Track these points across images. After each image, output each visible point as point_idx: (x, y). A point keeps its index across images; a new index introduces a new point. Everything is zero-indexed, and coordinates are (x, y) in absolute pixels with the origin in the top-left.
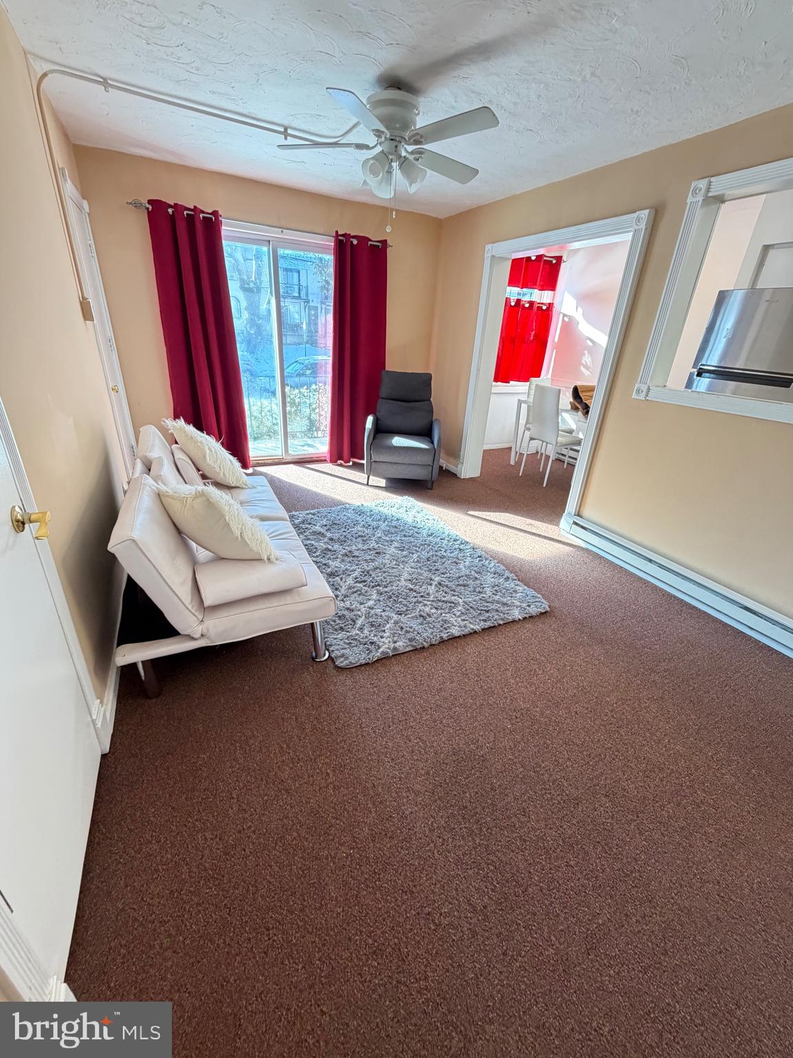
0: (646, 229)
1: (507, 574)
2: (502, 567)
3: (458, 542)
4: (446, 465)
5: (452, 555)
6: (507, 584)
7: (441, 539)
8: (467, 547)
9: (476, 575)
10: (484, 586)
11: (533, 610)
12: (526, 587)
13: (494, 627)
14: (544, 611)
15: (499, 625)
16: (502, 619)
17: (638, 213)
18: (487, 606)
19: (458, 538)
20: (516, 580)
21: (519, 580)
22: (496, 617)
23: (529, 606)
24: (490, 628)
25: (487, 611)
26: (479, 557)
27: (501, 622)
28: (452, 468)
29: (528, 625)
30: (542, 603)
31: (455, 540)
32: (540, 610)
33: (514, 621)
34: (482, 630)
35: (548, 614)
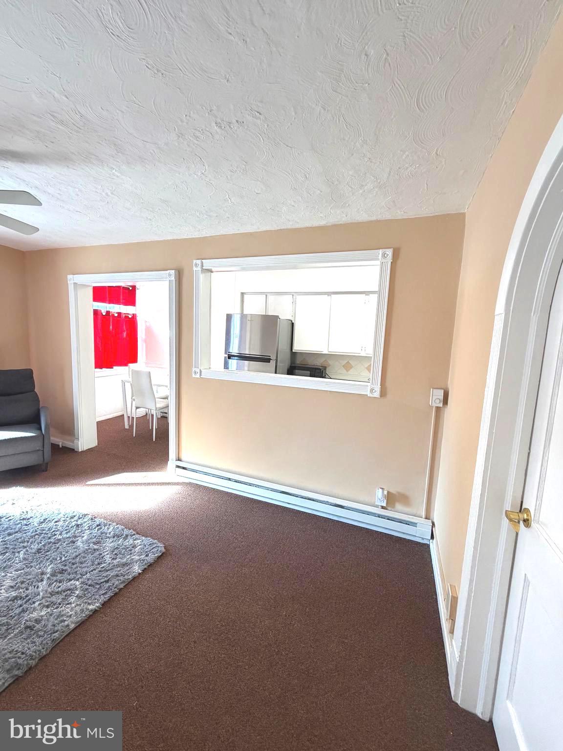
0: (175, 281)
1: (126, 532)
2: (121, 527)
3: (76, 518)
4: (63, 443)
5: (68, 536)
6: (126, 543)
7: (56, 522)
8: (85, 520)
9: (96, 547)
10: (103, 555)
11: (151, 558)
12: (144, 538)
13: (116, 594)
14: (160, 554)
15: (121, 590)
16: (124, 582)
17: (169, 271)
18: (106, 577)
19: (74, 514)
20: (134, 535)
21: (138, 534)
22: (117, 583)
23: (147, 556)
24: (111, 598)
25: (107, 582)
26: (98, 526)
27: (122, 586)
28: (68, 444)
29: (148, 575)
30: (158, 547)
31: (72, 518)
32: (156, 555)
33: (134, 578)
34: (103, 605)
35: (164, 555)
